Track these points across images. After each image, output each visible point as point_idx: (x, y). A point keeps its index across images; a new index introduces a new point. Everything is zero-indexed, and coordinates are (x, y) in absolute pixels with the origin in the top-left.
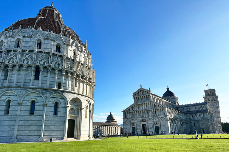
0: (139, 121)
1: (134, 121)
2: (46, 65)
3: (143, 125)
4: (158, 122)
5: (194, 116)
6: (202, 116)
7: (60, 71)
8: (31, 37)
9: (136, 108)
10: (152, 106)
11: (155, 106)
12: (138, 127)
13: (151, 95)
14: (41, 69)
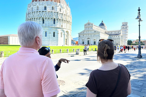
0: (86, 38)
1: (84, 39)
2: (57, 18)
3: (88, 41)
4: (96, 39)
5: (114, 36)
6: (118, 37)
7: (62, 20)
8: (50, 5)
9: (85, 32)
10: (94, 32)
11: (95, 32)
12: (86, 42)
13: (94, 26)
14: (56, 20)
